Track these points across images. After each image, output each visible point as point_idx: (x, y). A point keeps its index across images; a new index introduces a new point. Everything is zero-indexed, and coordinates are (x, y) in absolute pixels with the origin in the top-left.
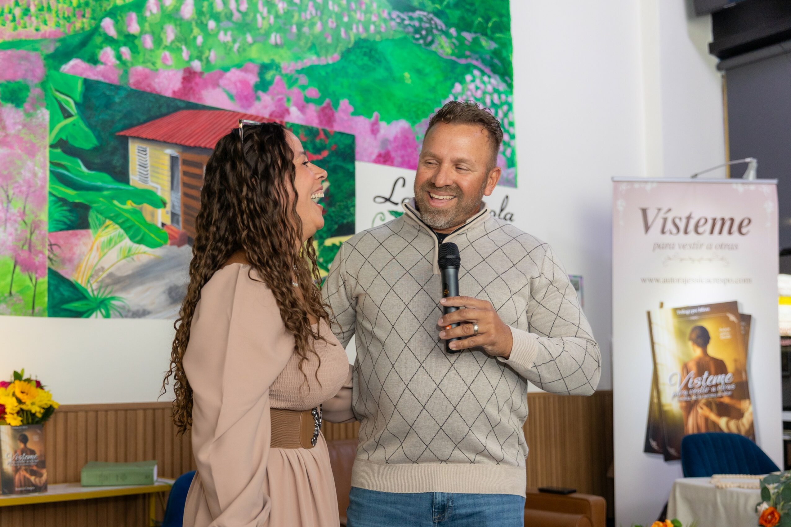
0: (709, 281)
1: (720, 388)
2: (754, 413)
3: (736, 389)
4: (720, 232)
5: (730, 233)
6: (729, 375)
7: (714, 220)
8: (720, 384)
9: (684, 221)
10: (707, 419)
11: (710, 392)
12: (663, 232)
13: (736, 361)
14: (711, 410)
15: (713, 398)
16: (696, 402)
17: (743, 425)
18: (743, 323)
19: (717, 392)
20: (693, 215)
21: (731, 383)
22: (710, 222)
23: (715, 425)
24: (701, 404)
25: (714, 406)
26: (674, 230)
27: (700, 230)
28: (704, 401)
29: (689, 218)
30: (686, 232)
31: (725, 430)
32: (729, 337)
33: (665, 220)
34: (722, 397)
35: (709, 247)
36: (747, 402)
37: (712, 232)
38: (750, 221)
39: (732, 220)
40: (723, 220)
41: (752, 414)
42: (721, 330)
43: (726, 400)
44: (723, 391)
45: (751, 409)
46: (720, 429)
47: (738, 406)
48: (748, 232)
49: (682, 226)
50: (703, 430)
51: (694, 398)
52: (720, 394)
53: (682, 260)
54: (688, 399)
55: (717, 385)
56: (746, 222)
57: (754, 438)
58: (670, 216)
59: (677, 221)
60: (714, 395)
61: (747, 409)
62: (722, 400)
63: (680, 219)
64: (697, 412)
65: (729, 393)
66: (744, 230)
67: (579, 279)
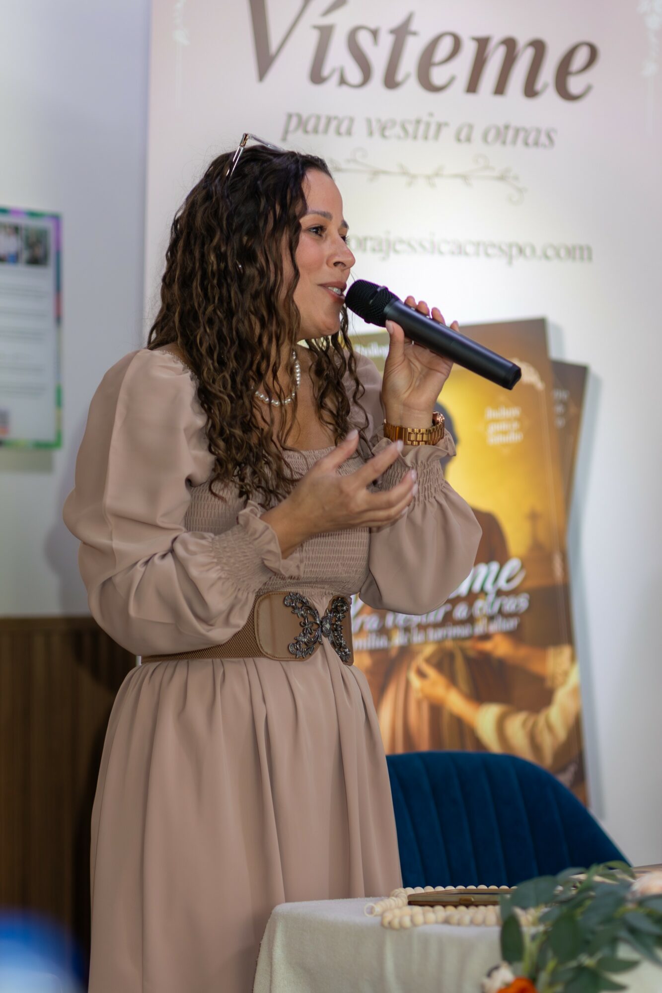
0: (460, 250)
1: (481, 606)
2: (584, 691)
3: (529, 609)
4: (500, 89)
5: (530, 91)
6: (513, 565)
7: (483, 43)
8: (483, 592)
9: (387, 41)
10: (436, 710)
11: (448, 620)
12: (317, 77)
13: (533, 517)
14: (452, 680)
15: (456, 639)
16: (406, 652)
17: (550, 727)
18: (562, 395)
19: (471, 620)
20: (414, 27)
21: (514, 592)
22: (469, 50)
23: (462, 727)
24: (420, 661)
25: (460, 665)
26: (354, 74)
27: (438, 76)
28: (429, 650)
29: (401, 33)
30: (391, 82)
31: (494, 745)
32: (515, 437)
33: (325, 33)
34: (486, 637)
35: (464, 136)
36: (566, 651)
37: (472, 87)
38: (594, 54)
39: (539, 47)
40: (510, 44)
41: (576, 692)
42: (491, 413)
43: (500, 647)
44: (491, 618)
45: (574, 678)
46: (478, 742)
47: (536, 667)
48: (588, 89)
49: (379, 58)
50: (424, 745)
51: (398, 639)
52: (480, 628)
53: (376, 173)
54: (382, 643)
55: (471, 598)
56: (581, 57)
57: (580, 776)
58: (343, 22)
59: (364, 39)
60: (463, 631)
61: (566, 674)
62: (488, 646)
63: (375, 33)
64: (408, 684)
65: (512, 624)
66: (575, 85)
67: (48, 225)
